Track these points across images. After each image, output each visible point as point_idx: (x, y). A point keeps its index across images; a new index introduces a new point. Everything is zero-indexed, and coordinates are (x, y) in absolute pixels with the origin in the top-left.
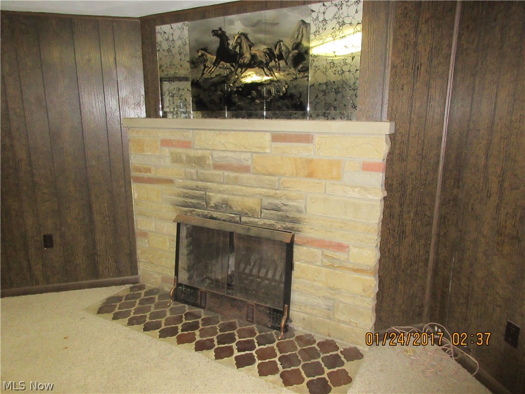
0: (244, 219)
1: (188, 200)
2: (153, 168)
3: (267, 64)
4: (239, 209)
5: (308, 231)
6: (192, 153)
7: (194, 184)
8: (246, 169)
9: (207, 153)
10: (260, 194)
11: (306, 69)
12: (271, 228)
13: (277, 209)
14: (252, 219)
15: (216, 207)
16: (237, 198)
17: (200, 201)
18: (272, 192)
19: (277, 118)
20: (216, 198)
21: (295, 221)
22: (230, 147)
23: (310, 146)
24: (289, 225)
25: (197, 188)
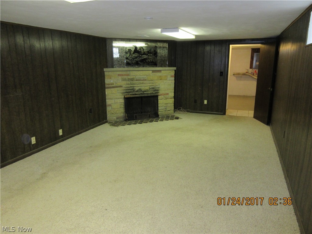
0: (145, 93)
1: (128, 91)
2: (115, 83)
3: (148, 55)
4: (144, 90)
5: (161, 92)
6: (129, 77)
7: (129, 86)
8: (145, 80)
9: (134, 77)
10: (149, 86)
11: (157, 56)
12: (152, 93)
13: (153, 88)
14: (147, 92)
15: (137, 91)
16: (143, 88)
17: (131, 90)
18: (152, 85)
19: (151, 67)
20: (137, 89)
21: (158, 90)
22: (141, 75)
23: (161, 73)
24: (156, 92)
25: (131, 87)
